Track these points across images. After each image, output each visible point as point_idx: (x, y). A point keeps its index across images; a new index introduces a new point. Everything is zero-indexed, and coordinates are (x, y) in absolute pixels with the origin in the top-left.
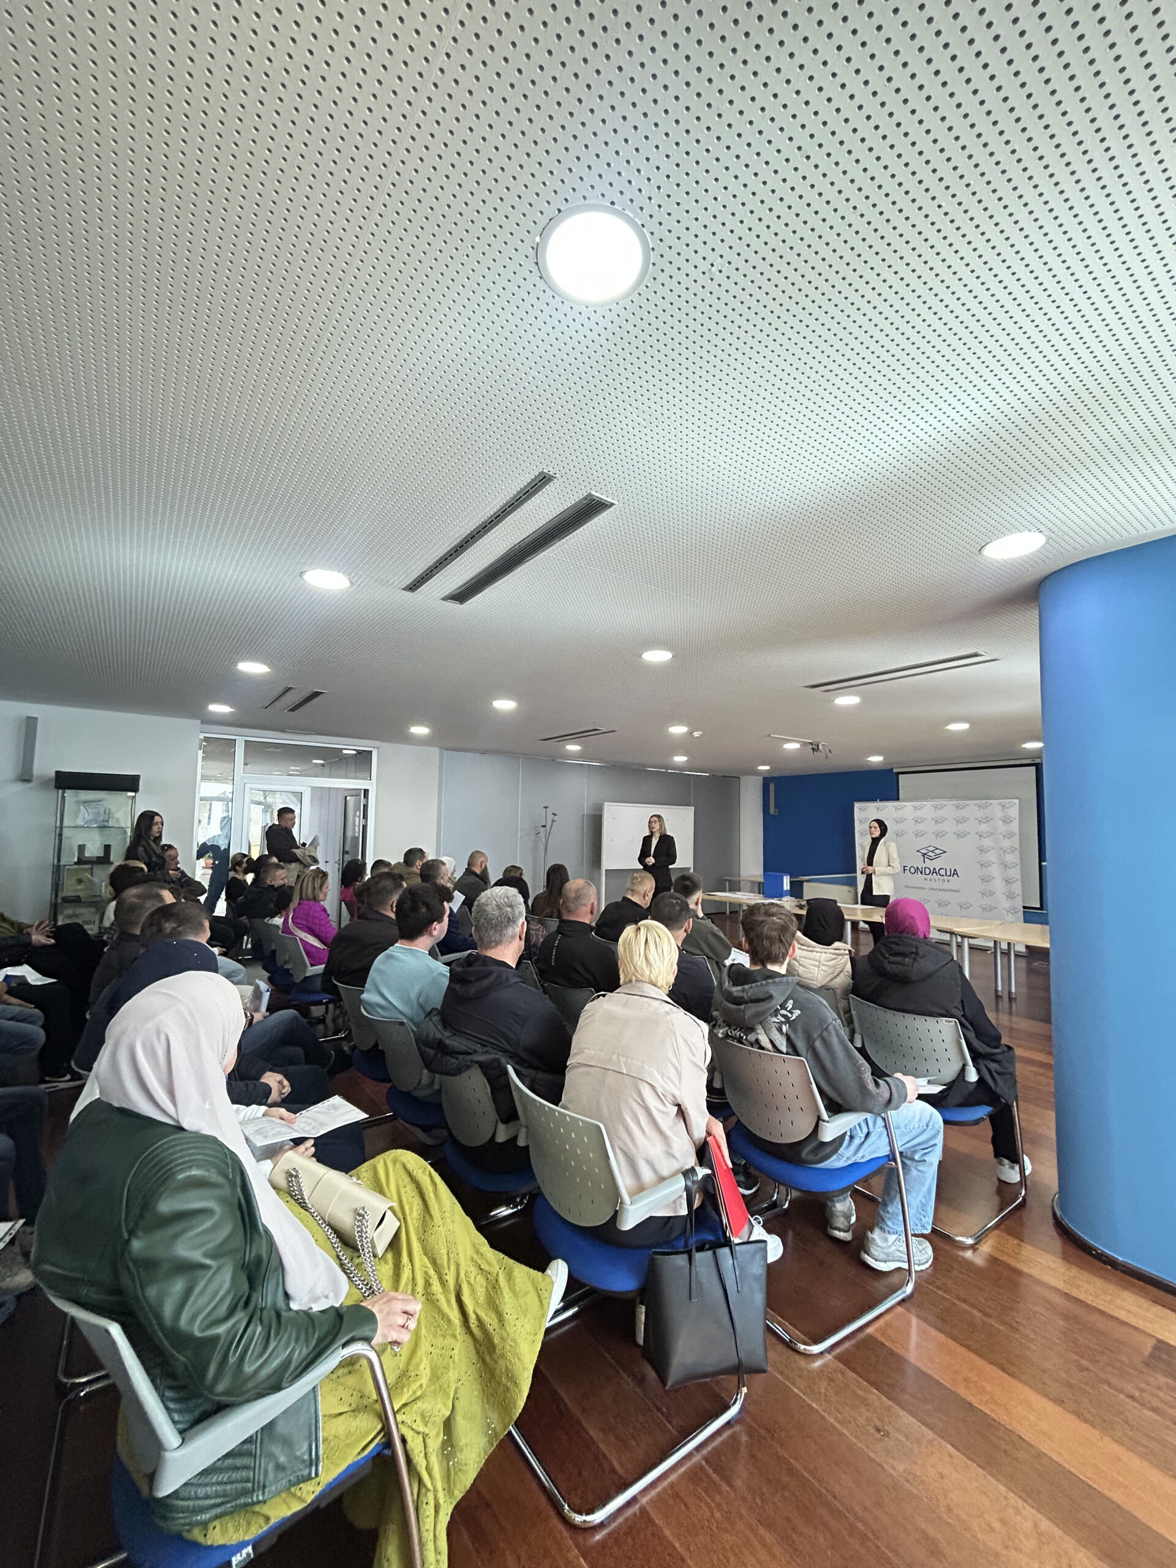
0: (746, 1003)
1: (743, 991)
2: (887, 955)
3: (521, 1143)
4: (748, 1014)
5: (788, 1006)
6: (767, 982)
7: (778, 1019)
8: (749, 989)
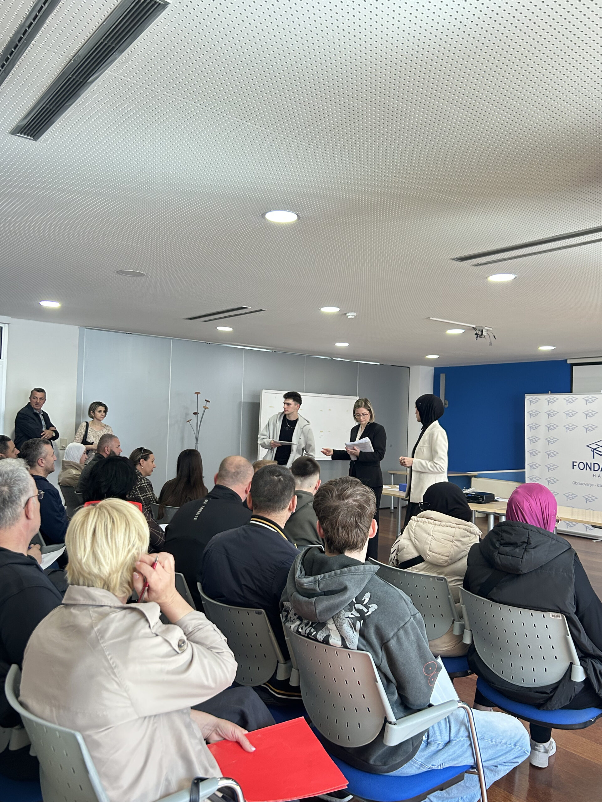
0: (318, 595)
1: (315, 582)
2: (497, 545)
4: (319, 608)
5: (365, 600)
6: (341, 571)
7: (352, 614)
8: (321, 579)
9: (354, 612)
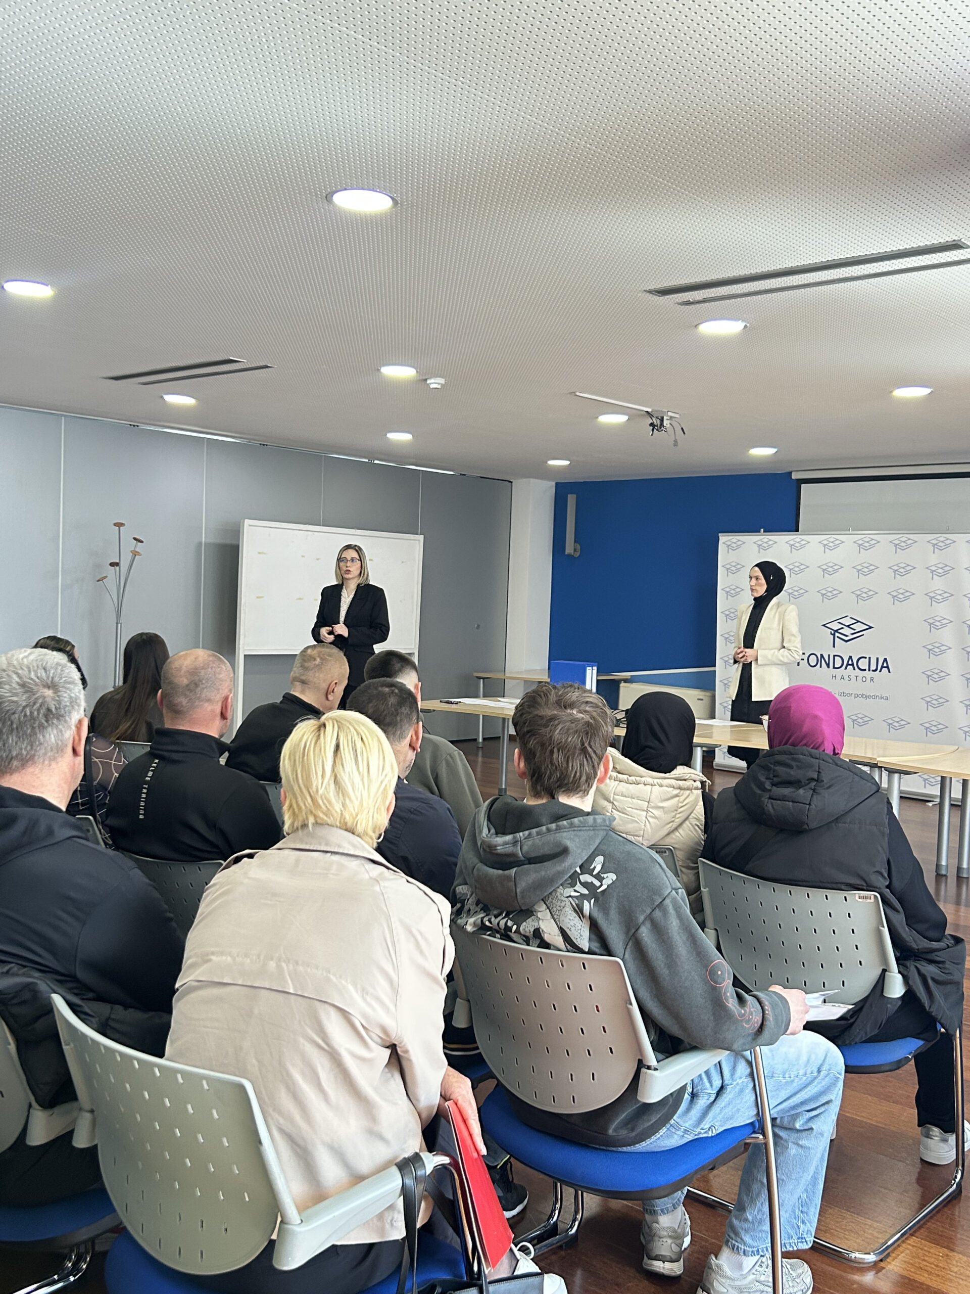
2: (767, 786)
3: (81, 1141)
4: (522, 885)
5: (595, 867)
6: (557, 826)
7: (575, 891)
8: (525, 839)
9: (578, 887)
